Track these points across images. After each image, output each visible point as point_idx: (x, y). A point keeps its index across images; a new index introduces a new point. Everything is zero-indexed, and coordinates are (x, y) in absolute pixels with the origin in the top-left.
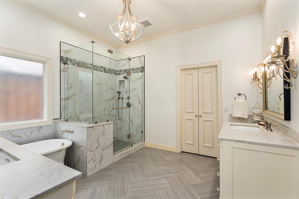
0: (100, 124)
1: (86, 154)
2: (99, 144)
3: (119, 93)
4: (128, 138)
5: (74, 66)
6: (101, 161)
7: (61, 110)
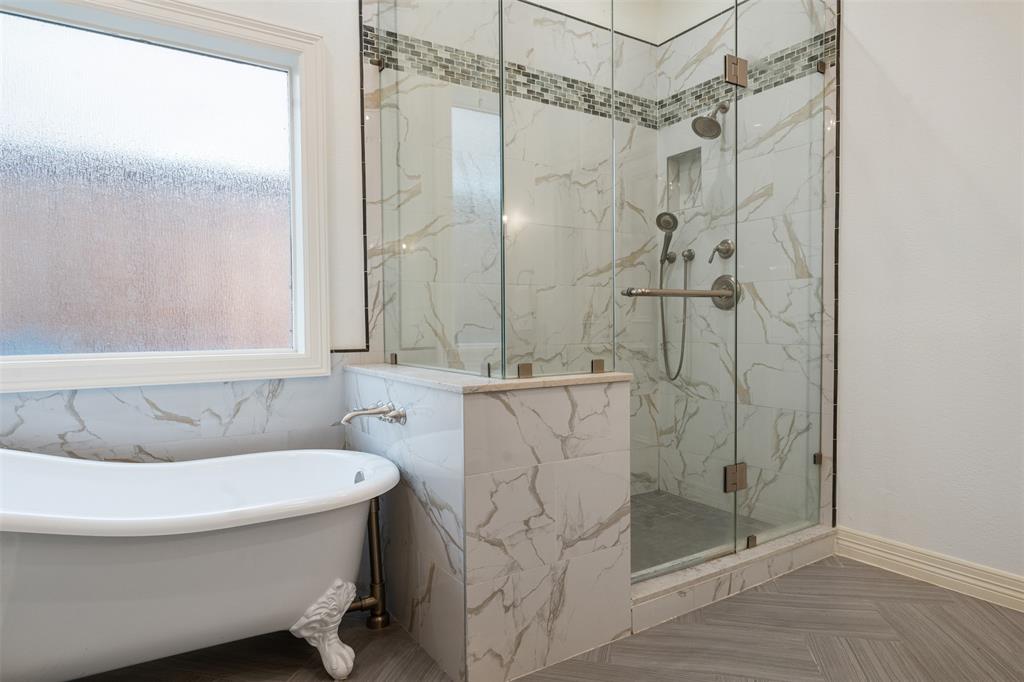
0: (547, 379)
1: (461, 553)
2: (541, 504)
3: (668, 223)
4: (725, 491)
5: (427, 79)
6: (555, 613)
7: (366, 305)
